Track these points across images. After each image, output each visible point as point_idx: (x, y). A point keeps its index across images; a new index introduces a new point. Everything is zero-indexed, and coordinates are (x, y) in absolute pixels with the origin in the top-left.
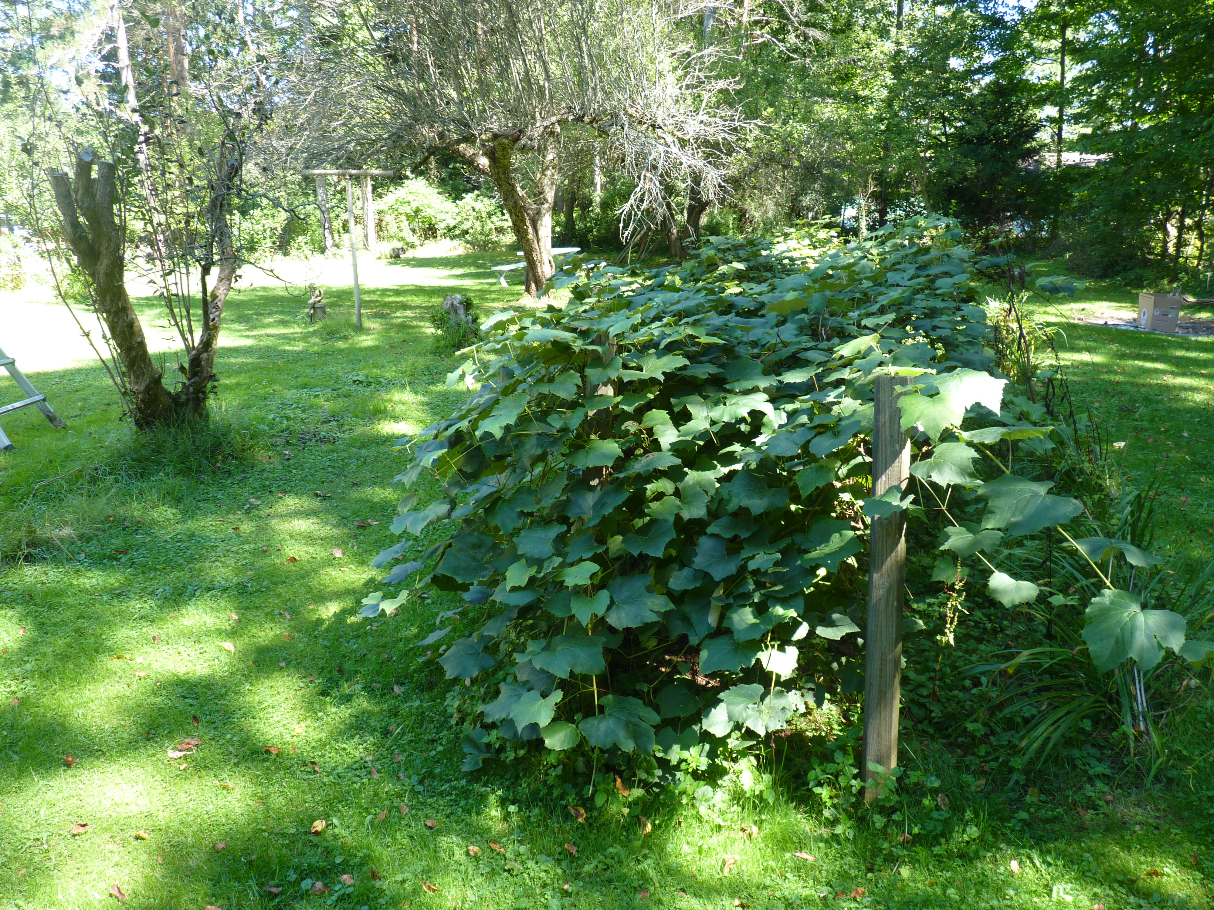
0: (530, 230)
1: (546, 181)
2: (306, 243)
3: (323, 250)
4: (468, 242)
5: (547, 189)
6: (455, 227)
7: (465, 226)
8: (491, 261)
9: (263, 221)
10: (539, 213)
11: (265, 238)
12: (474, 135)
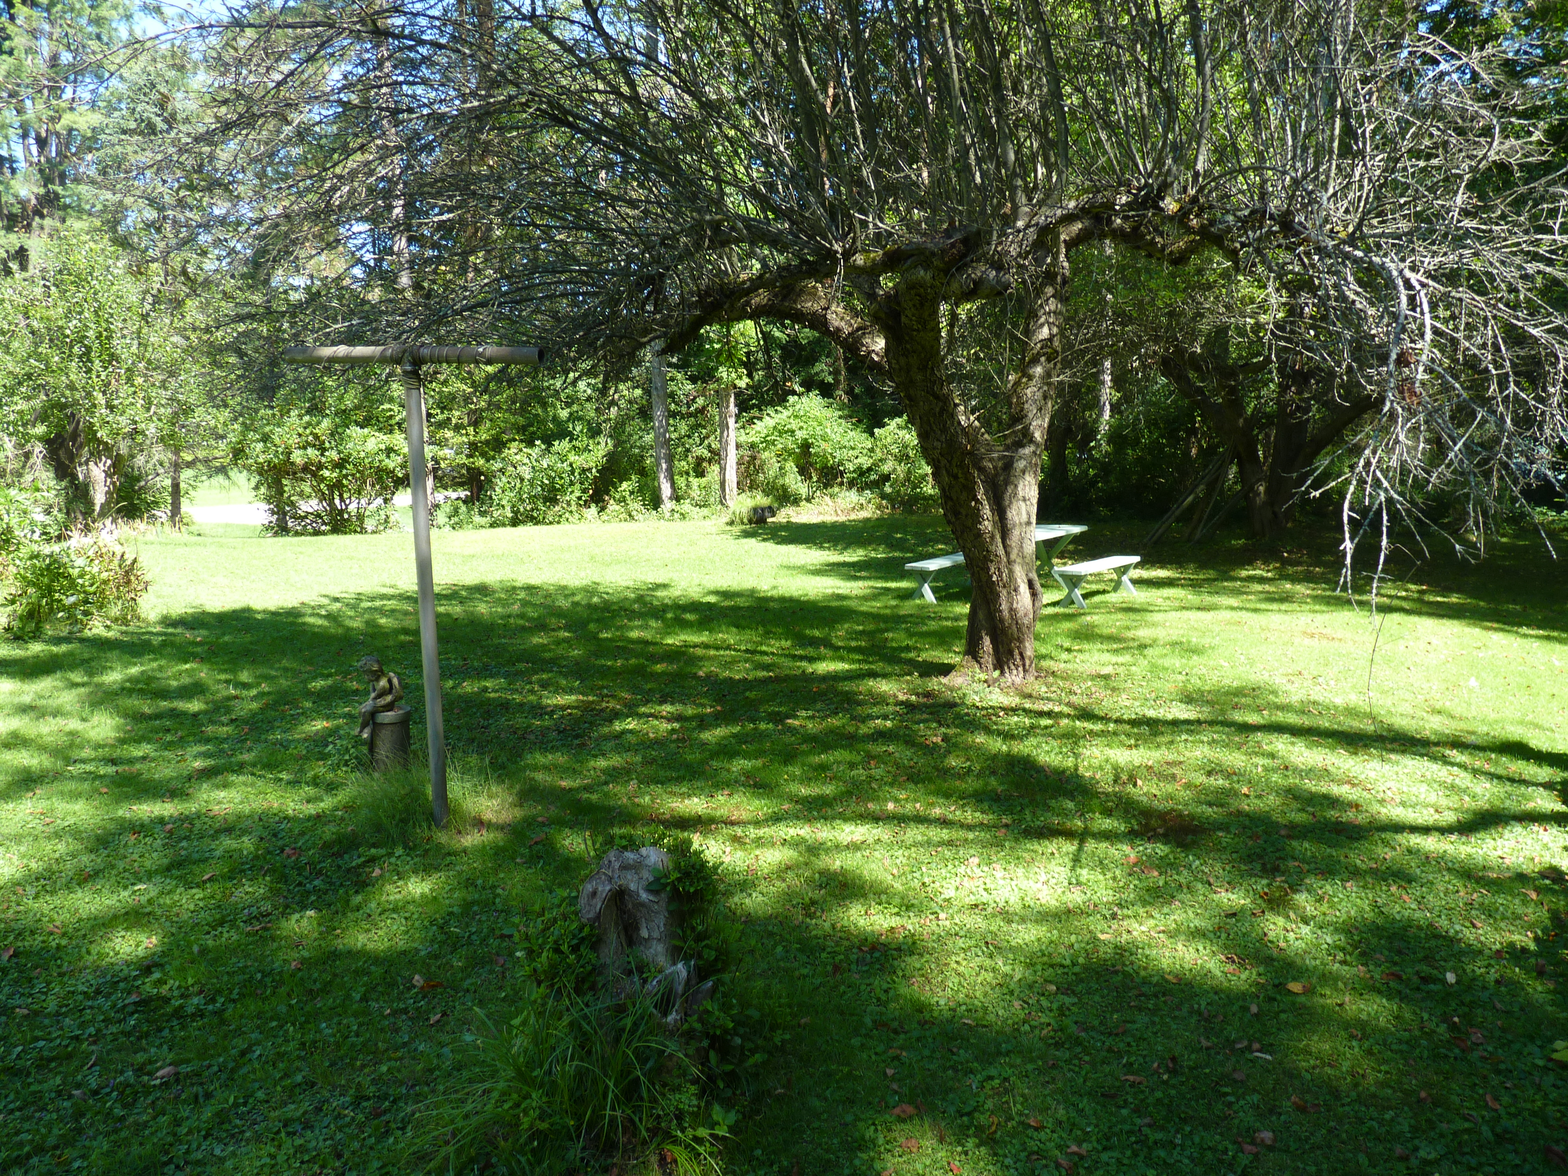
0: (986, 511)
1: (1031, 392)
2: (632, 493)
3: (655, 502)
4: (883, 496)
5: (1031, 409)
6: (870, 469)
7: (886, 468)
8: (916, 535)
9: (572, 457)
10: (1008, 466)
11: (572, 484)
12: (832, 254)
